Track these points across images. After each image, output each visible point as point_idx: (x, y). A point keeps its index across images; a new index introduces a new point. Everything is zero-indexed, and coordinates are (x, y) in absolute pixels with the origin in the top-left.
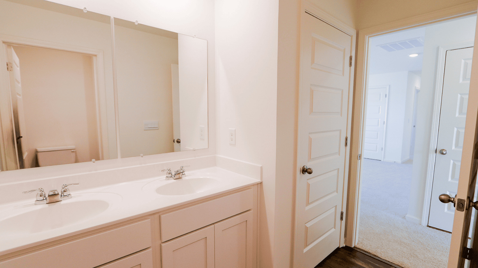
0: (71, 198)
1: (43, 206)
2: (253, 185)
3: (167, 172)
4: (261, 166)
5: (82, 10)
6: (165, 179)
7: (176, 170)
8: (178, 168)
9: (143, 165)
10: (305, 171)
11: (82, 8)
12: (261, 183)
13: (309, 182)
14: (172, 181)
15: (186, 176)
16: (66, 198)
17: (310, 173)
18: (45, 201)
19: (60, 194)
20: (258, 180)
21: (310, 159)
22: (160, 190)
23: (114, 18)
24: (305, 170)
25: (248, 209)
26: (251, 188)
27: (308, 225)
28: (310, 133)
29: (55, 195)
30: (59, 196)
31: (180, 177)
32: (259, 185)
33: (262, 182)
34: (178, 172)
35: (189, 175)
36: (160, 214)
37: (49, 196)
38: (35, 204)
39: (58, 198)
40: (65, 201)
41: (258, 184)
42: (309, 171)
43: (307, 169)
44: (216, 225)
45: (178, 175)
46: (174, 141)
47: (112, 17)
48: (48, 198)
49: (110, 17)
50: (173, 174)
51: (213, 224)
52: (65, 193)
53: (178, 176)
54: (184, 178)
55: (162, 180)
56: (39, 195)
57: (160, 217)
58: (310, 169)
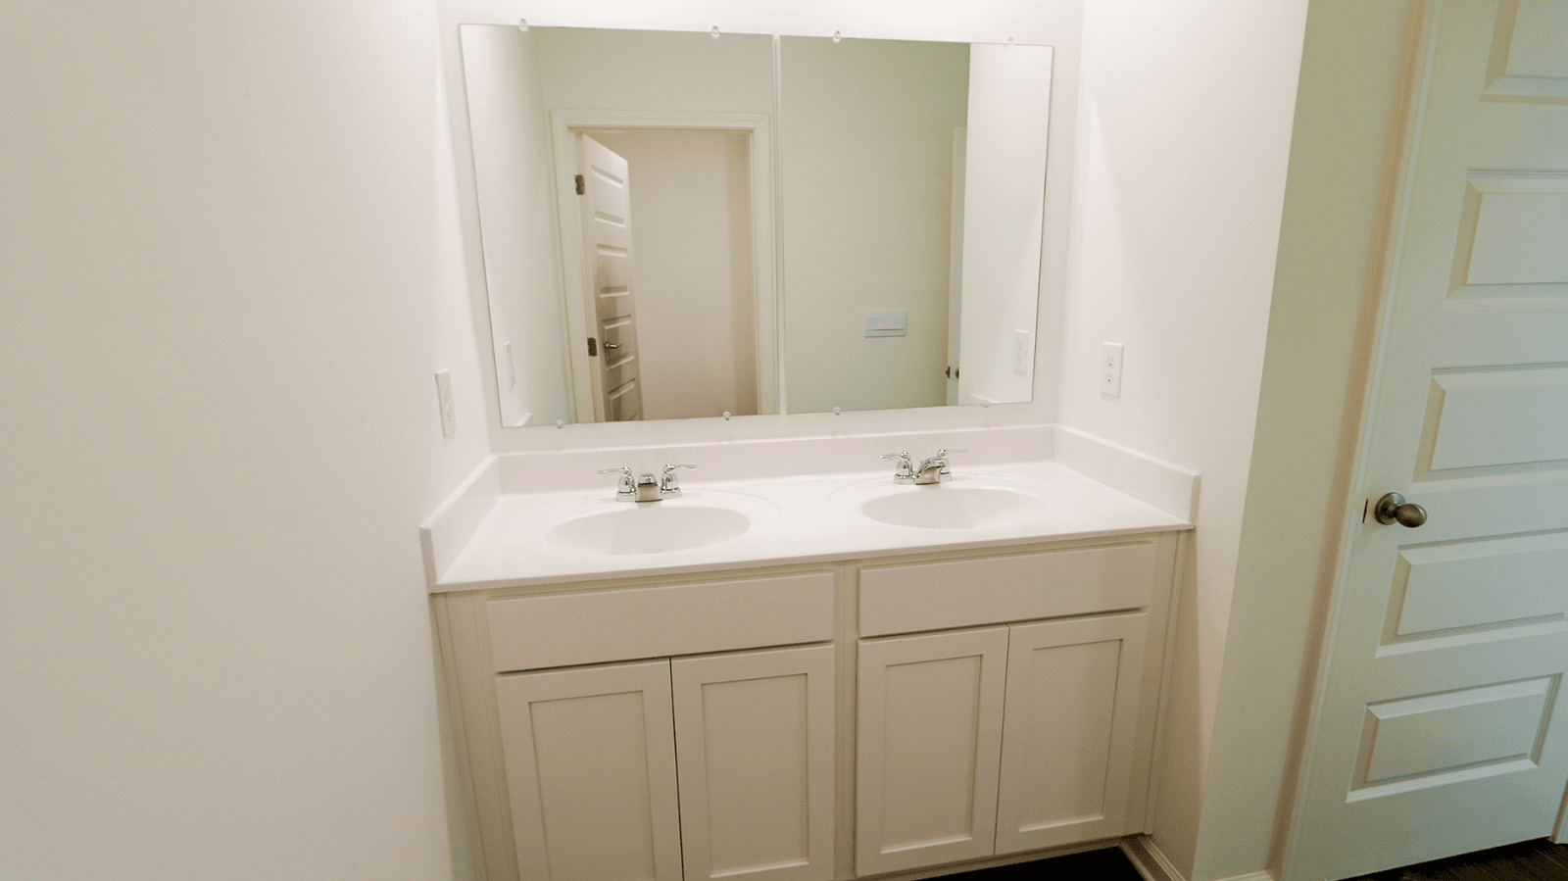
0: (680, 496)
1: (629, 505)
2: (1160, 533)
3: (900, 462)
4: (1195, 473)
5: (709, 34)
6: (892, 479)
7: (924, 459)
8: (930, 454)
9: (840, 437)
10: (1387, 512)
11: (709, 29)
12: (1191, 532)
13: (1411, 556)
14: (911, 488)
15: (951, 480)
16: (670, 494)
17: (1411, 523)
18: (633, 497)
19: (660, 485)
20: (1180, 520)
21: (1425, 469)
22: (873, 509)
23: (781, 36)
24: (1391, 508)
25: (1134, 606)
26: (1151, 543)
27: (1383, 713)
28: (1436, 371)
29: (649, 485)
30: (658, 489)
31: (933, 478)
32: (1183, 537)
33: (1194, 529)
34: (930, 466)
35: (961, 477)
36: (860, 565)
37: (640, 485)
38: (617, 500)
39: (656, 492)
40: (668, 503)
41: (1179, 532)
42: (1408, 514)
43: (1399, 508)
44: (1013, 628)
45: (930, 473)
46: (948, 373)
47: (776, 37)
48: (638, 489)
49: (772, 36)
50: (916, 469)
51: (1006, 623)
52: (668, 485)
53: (928, 476)
54: (946, 484)
55: (883, 483)
56: (623, 482)
57: (858, 572)
58: (1413, 507)
